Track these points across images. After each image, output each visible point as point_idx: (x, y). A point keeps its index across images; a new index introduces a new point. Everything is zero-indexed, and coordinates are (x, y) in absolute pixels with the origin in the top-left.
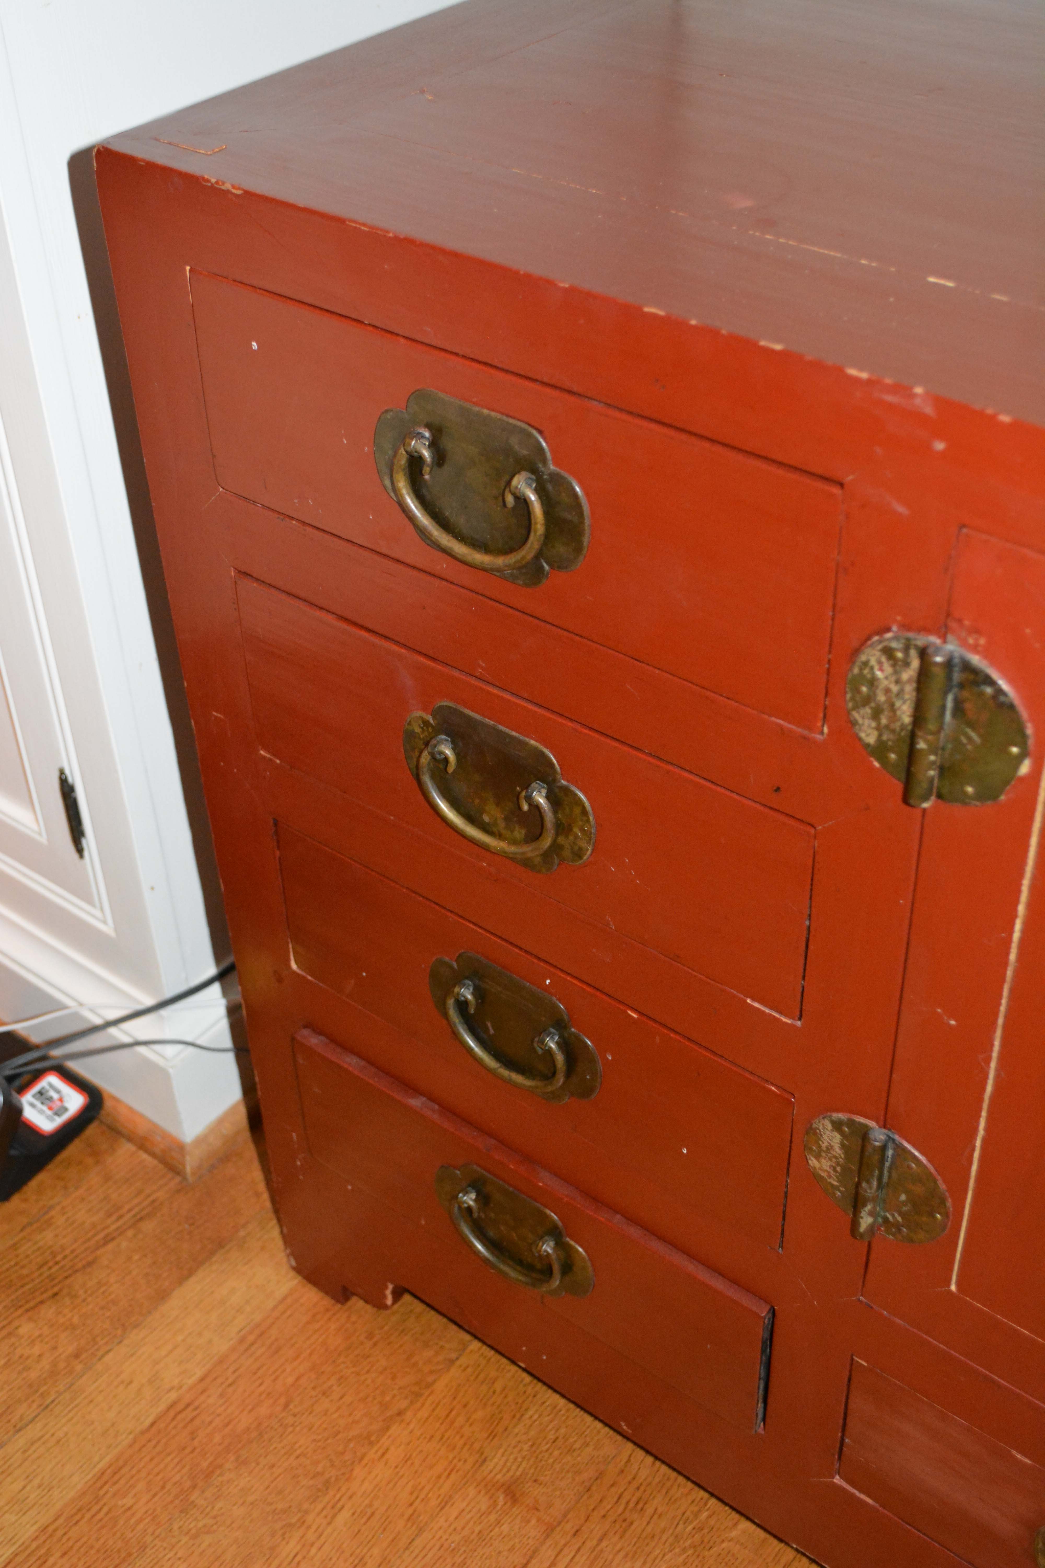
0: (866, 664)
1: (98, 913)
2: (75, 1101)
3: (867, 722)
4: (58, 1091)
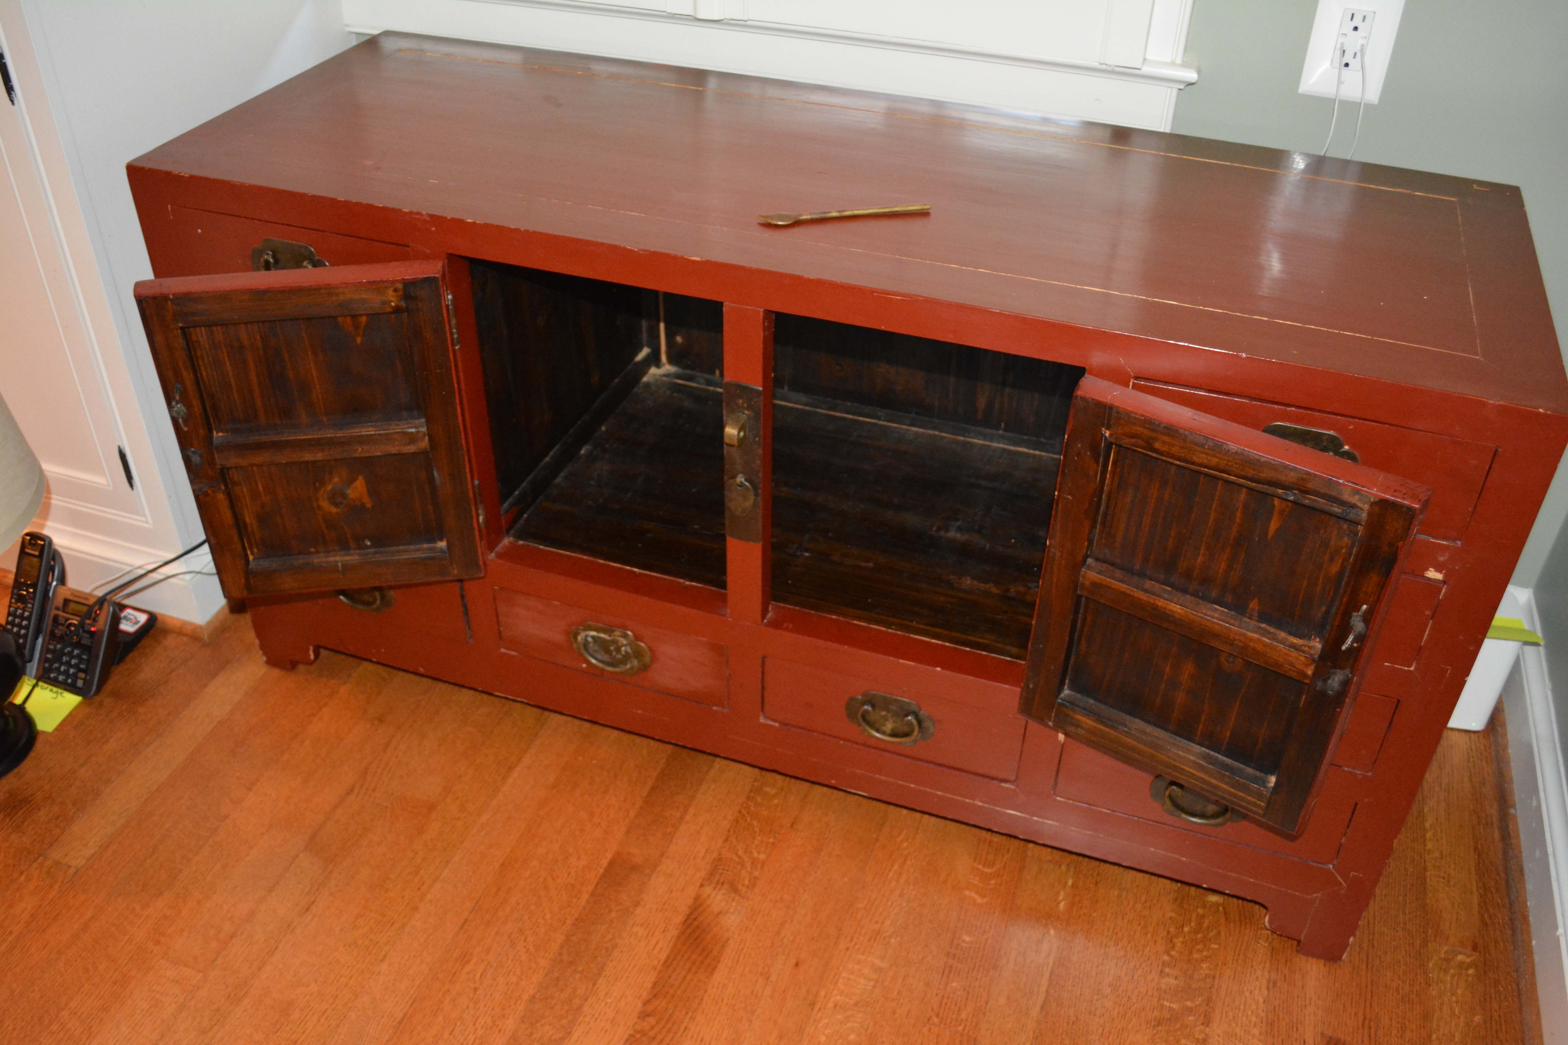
1: (144, 519)
2: (143, 618)
4: (133, 615)
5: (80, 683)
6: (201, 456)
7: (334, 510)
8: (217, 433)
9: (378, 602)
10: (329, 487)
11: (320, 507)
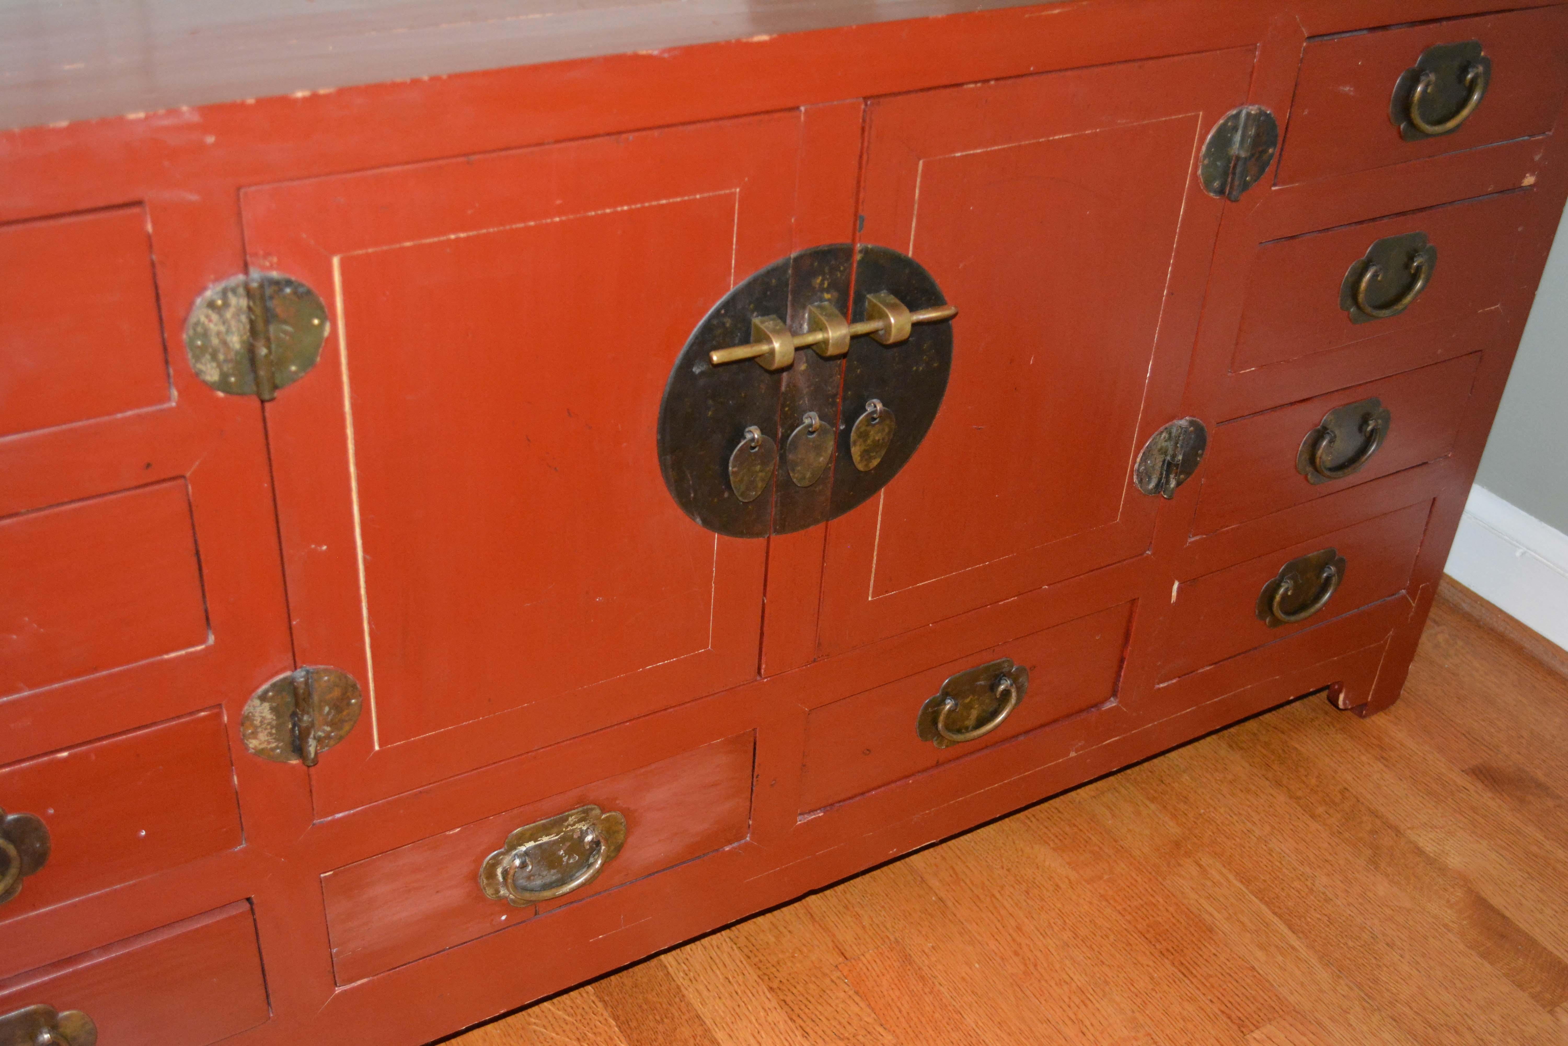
0: (197, 323)
3: (209, 366)
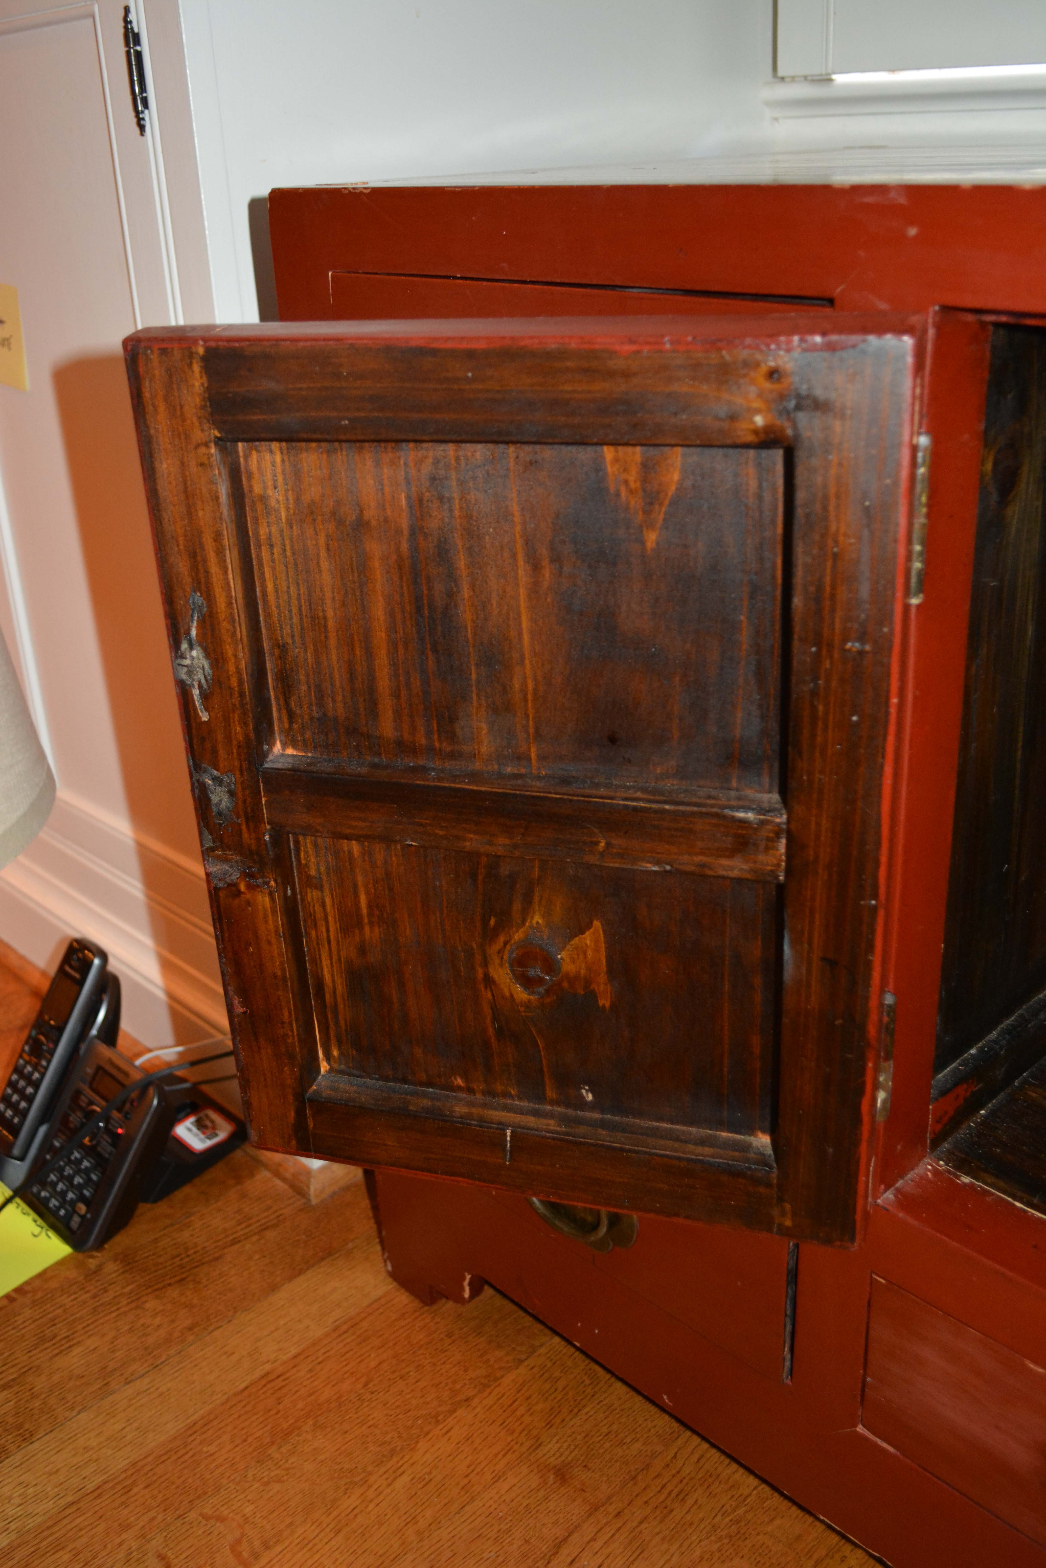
2: (225, 1129)
4: (213, 1121)
5: (75, 1221)
6: (231, 793)
7: (520, 993)
8: (284, 745)
9: (603, 1230)
10: (518, 936)
11: (489, 981)
